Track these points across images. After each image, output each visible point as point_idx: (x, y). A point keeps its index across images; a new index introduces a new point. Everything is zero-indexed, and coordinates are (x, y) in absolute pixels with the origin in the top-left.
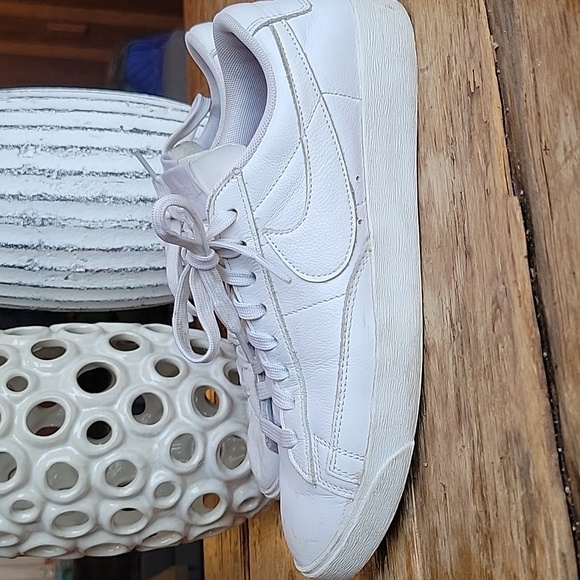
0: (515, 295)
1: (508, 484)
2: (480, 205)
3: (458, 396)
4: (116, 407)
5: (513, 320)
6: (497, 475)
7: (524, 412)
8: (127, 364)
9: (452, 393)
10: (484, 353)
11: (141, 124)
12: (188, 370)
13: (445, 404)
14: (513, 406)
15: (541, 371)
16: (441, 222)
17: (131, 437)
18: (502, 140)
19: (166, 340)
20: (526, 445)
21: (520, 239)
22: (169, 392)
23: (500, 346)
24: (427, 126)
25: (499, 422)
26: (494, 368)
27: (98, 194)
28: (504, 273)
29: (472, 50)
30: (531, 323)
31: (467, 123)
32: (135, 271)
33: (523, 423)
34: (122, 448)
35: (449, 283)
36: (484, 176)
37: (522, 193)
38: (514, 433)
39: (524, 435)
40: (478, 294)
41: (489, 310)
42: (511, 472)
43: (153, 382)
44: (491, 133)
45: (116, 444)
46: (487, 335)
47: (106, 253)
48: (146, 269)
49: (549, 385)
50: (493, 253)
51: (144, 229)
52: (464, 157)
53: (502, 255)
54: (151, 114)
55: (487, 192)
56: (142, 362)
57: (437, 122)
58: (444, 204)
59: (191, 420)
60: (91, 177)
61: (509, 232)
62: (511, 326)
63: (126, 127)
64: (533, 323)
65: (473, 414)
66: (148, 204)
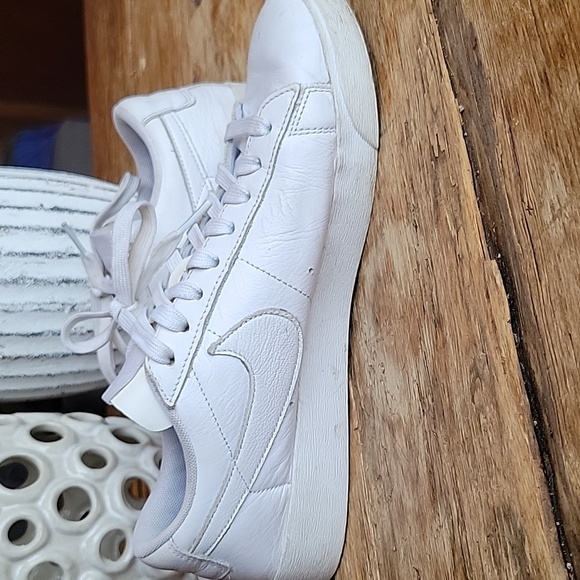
0: (497, 362)
1: (498, 563)
2: (451, 271)
3: (431, 473)
4: (40, 503)
5: (497, 388)
6: (484, 556)
7: (514, 485)
8: (51, 457)
9: (423, 469)
10: (461, 424)
11: (62, 202)
12: (116, 461)
13: (416, 482)
14: (501, 480)
15: (532, 440)
16: (403, 292)
17: (56, 536)
18: (474, 204)
19: (90, 430)
20: (519, 520)
21: (501, 303)
22: (97, 485)
23: (482, 416)
24: (382, 194)
25: (483, 498)
26: (475, 440)
27: (17, 276)
28: (485, 340)
29: (435, 114)
30: (519, 390)
31: (431, 188)
32: (55, 357)
33: (515, 498)
34: (48, 548)
35: (416, 354)
36: (454, 241)
37: (499, 256)
38: (504, 507)
39: (516, 509)
40: (452, 364)
41: (467, 379)
42: (501, 551)
43: (79, 475)
44: (462, 197)
45: (40, 544)
46: (466, 405)
47: (25, 338)
48: (67, 355)
49: (541, 455)
50: (468, 318)
51: (67, 311)
52: (429, 223)
53: (481, 322)
54: (72, 192)
55: (459, 258)
56: (66, 455)
57: (395, 189)
58: (407, 273)
59: (121, 514)
60: (9, 258)
61: (488, 297)
62: (494, 395)
63: (46, 206)
64: (521, 390)
65: (451, 491)
66: (72, 285)
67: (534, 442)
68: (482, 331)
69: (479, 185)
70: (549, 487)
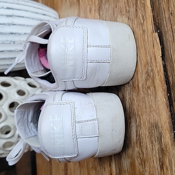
0: (156, 71)
1: (152, 142)
2: (140, 36)
4: (3, 107)
5: (155, 81)
6: (147, 139)
7: (159, 116)
8: (7, 92)
10: (141, 92)
11: (10, 6)
14: (155, 114)
15: (167, 101)
17: (9, 117)
18: (150, 11)
19: (20, 83)
20: (160, 129)
21: (158, 49)
22: (22, 101)
23: (149, 90)
24: (117, 6)
25: (148, 119)
26: (146, 98)
28: (152, 63)
30: (163, 83)
31: (135, 4)
32: (9, 59)
33: (159, 121)
34: (6, 121)
36: (142, 25)
37: (159, 31)
38: (155, 123)
39: (160, 125)
40: (139, 70)
41: (144, 76)
42: (153, 139)
44: (146, 8)
45: (4, 120)
46: (143, 86)
49: (170, 107)
50: (146, 54)
51: (12, 44)
52: (133, 18)
53: (150, 56)
55: (144, 31)
56: (12, 91)
57: (122, 4)
61: (154, 47)
62: (154, 83)
63: (5, 7)
64: (164, 82)
65: (137, 115)
66: (14, 35)
67: (168, 102)
68: (151, 59)
69: (153, 3)
70: (172, 118)
